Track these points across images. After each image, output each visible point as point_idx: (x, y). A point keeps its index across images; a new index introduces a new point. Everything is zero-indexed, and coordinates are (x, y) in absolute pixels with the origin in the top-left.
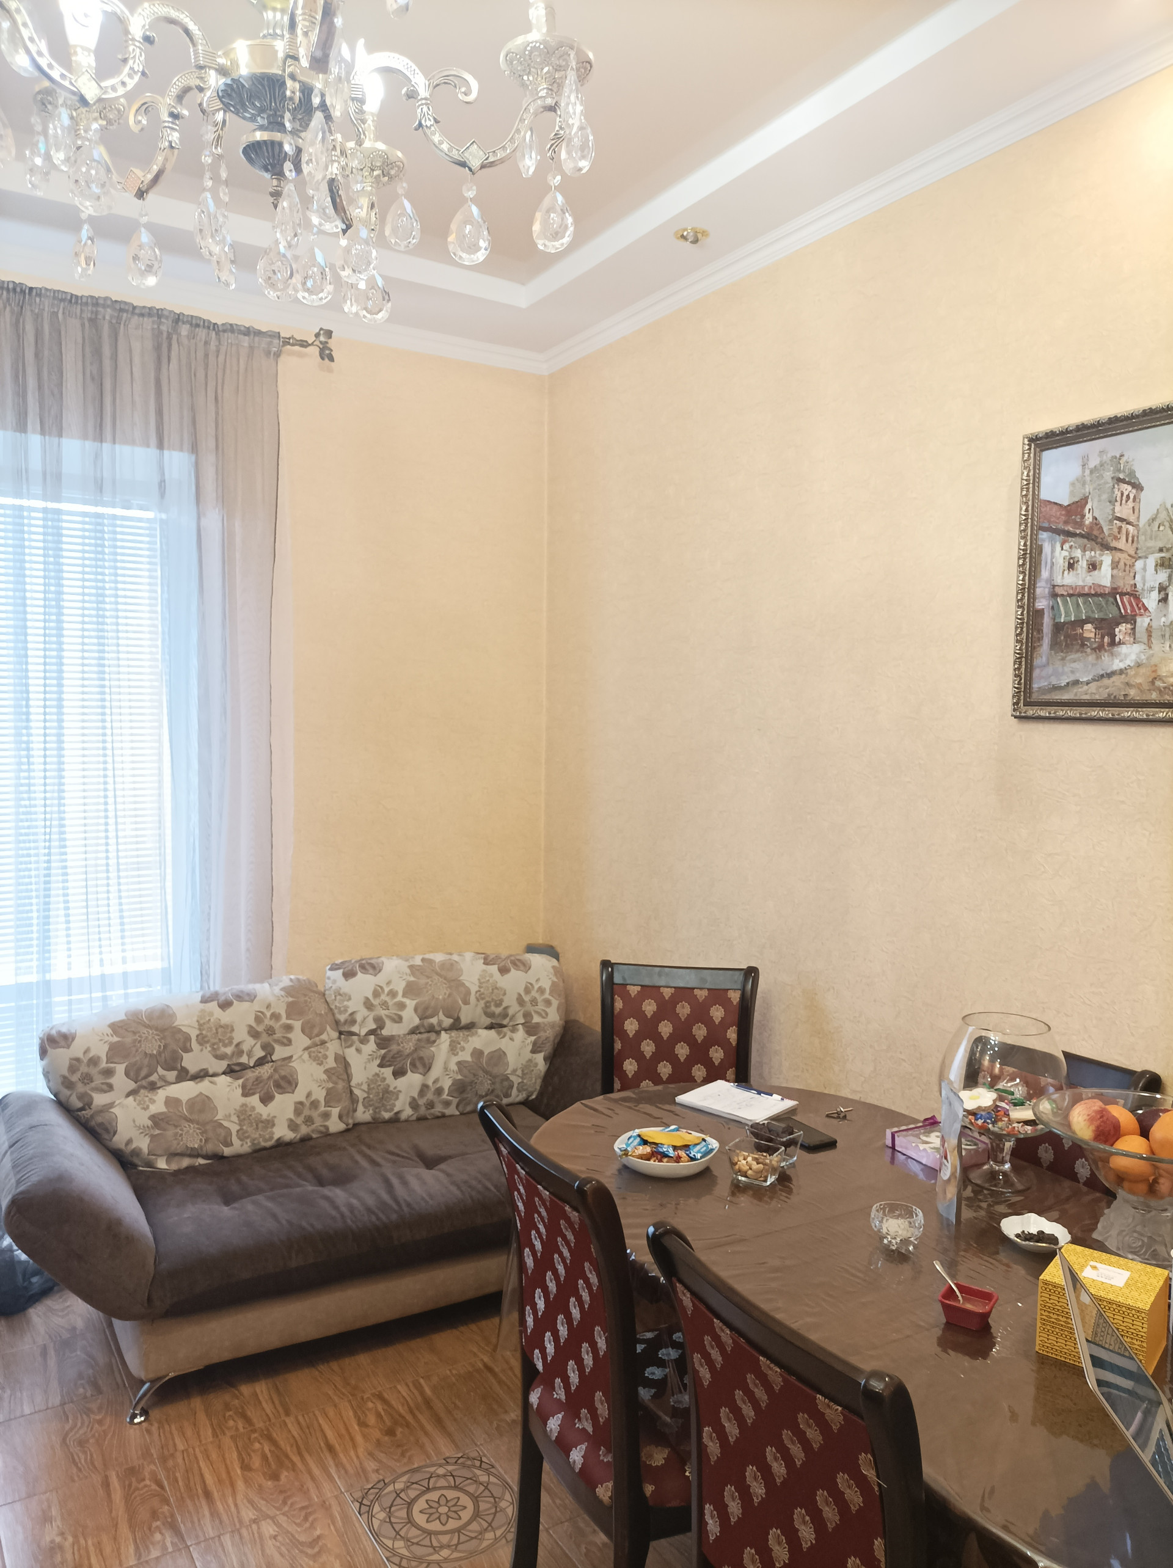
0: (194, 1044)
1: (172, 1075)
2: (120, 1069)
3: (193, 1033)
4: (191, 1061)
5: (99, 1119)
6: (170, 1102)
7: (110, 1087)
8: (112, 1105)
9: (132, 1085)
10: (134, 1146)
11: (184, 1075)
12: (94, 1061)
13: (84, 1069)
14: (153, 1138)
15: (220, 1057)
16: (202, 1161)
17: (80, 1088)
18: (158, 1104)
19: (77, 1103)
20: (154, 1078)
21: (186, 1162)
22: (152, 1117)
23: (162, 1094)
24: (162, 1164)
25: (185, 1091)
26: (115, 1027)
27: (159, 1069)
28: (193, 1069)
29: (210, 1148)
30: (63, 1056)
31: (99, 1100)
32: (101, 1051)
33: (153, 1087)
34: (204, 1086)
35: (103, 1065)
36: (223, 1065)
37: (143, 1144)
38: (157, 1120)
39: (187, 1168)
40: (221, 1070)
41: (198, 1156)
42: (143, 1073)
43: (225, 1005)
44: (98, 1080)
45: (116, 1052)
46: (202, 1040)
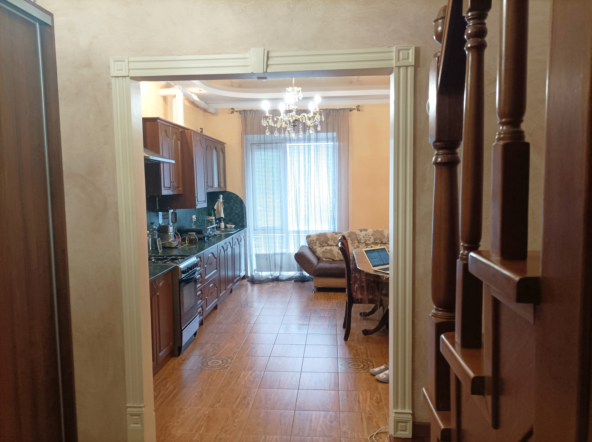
0: (330, 240)
1: (326, 245)
2: (318, 242)
3: (330, 238)
4: (330, 243)
5: (314, 250)
6: (325, 249)
7: (316, 245)
8: (316, 248)
9: (320, 246)
10: (319, 256)
11: (328, 245)
12: (314, 241)
13: (312, 242)
14: (323, 255)
15: (335, 243)
16: (330, 260)
17: (312, 245)
18: (324, 249)
19: (311, 247)
20: (323, 245)
21: (328, 260)
22: (323, 251)
23: (325, 248)
24: (324, 259)
25: (329, 248)
26: (317, 235)
27: (324, 243)
28: (330, 244)
29: (332, 258)
30: (309, 239)
31: (314, 247)
32: (315, 239)
33: (323, 246)
34: (332, 247)
35: (315, 241)
36: (335, 244)
37: (321, 256)
38: (323, 252)
39: (328, 261)
40: (335, 245)
41: (330, 259)
42: (322, 243)
43: (336, 234)
44: (314, 244)
45: (317, 239)
46: (332, 239)
